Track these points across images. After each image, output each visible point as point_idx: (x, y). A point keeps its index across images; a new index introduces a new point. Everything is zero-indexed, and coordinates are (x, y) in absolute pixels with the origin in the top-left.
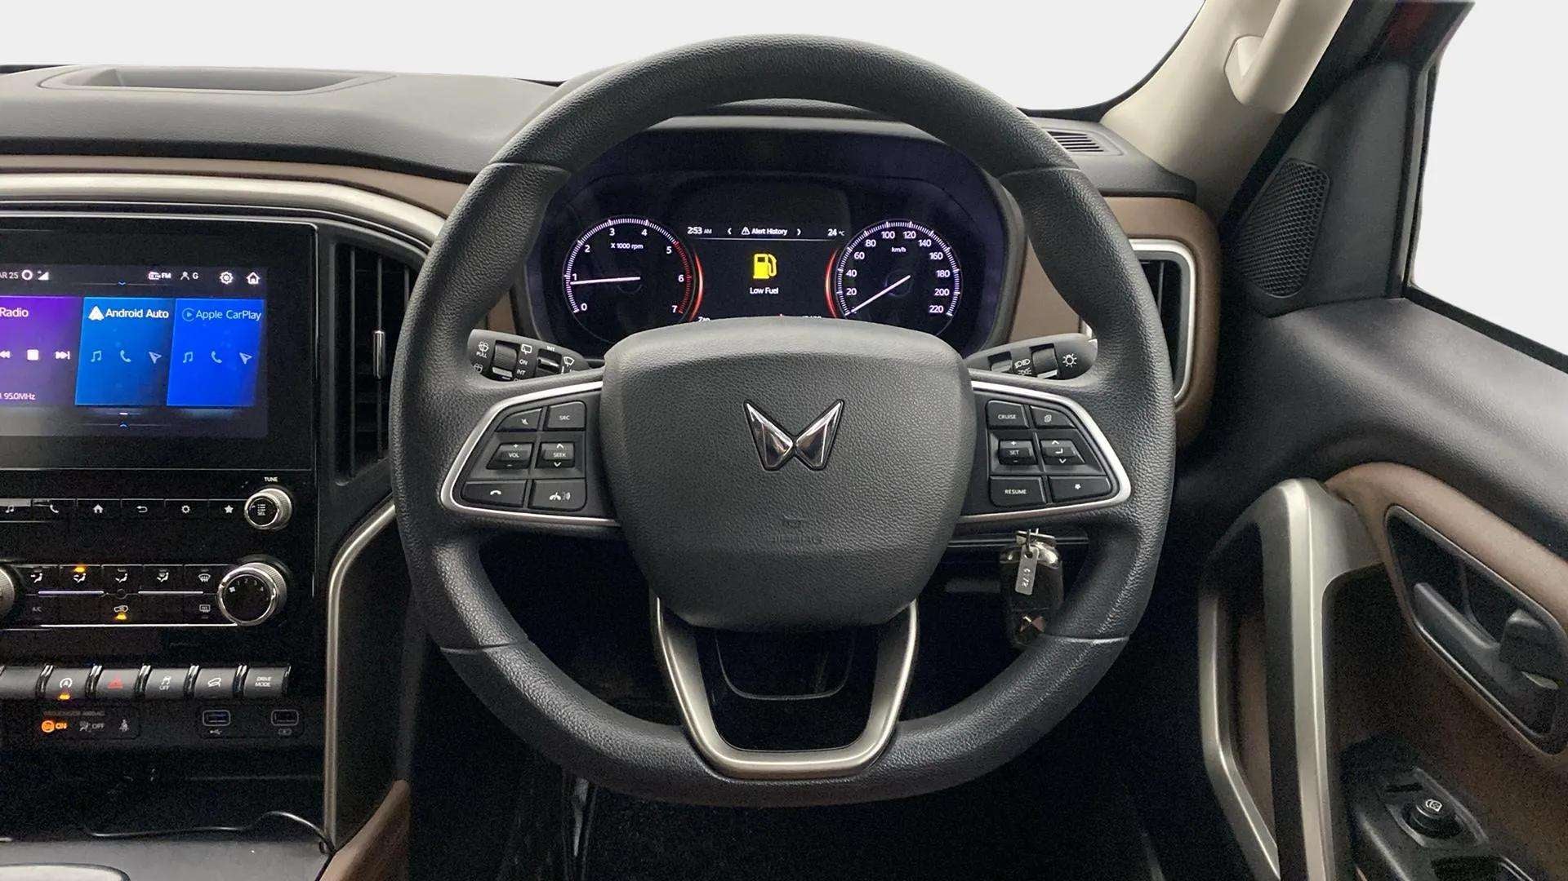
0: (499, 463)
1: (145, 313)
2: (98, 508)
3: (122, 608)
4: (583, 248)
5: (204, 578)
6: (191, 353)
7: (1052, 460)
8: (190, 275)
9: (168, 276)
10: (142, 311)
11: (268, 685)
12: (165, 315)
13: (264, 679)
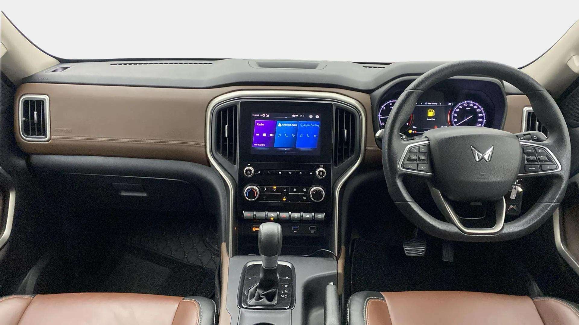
0: (410, 159)
1: (291, 125)
2: (280, 173)
3: (285, 197)
4: (383, 108)
5: (305, 190)
6: (302, 135)
7: (541, 161)
8: (302, 115)
9: (297, 116)
10: (290, 124)
11: (321, 217)
12: (295, 125)
13: (320, 216)
